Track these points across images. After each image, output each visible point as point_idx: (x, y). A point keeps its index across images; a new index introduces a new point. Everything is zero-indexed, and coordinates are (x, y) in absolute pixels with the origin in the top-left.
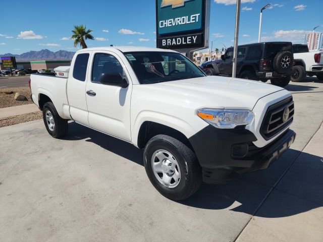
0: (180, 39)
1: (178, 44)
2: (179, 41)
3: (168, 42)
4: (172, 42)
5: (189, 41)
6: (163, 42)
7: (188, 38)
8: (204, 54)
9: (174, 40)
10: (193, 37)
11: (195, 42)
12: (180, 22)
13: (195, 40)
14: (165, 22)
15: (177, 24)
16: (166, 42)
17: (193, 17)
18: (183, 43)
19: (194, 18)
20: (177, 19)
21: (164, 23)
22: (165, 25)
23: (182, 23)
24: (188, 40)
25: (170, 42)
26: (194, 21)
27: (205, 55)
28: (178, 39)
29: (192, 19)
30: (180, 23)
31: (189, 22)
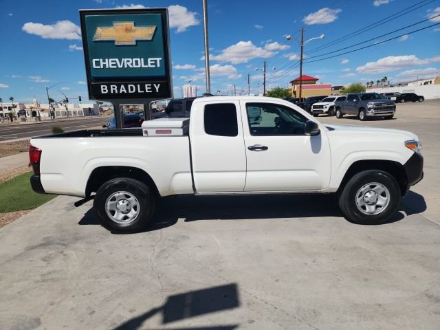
0: (134, 86)
1: (130, 91)
2: (132, 88)
3: (112, 89)
4: (119, 89)
5: (149, 90)
6: (102, 89)
7: (146, 85)
8: (27, 106)
9: (122, 86)
10: (155, 85)
11: (157, 91)
12: (132, 64)
13: (157, 88)
14: (104, 61)
15: (126, 66)
16: (109, 89)
17: (151, 61)
18: (139, 91)
19: (154, 62)
20: (126, 60)
21: (102, 63)
22: (104, 65)
23: (135, 66)
24: (147, 88)
25: (116, 89)
26: (154, 66)
27: (31, 108)
28: (129, 86)
29: (149, 62)
30: (131, 66)
31: (147, 66)
